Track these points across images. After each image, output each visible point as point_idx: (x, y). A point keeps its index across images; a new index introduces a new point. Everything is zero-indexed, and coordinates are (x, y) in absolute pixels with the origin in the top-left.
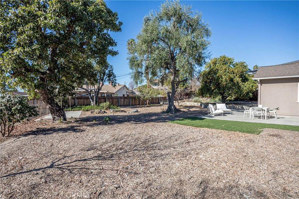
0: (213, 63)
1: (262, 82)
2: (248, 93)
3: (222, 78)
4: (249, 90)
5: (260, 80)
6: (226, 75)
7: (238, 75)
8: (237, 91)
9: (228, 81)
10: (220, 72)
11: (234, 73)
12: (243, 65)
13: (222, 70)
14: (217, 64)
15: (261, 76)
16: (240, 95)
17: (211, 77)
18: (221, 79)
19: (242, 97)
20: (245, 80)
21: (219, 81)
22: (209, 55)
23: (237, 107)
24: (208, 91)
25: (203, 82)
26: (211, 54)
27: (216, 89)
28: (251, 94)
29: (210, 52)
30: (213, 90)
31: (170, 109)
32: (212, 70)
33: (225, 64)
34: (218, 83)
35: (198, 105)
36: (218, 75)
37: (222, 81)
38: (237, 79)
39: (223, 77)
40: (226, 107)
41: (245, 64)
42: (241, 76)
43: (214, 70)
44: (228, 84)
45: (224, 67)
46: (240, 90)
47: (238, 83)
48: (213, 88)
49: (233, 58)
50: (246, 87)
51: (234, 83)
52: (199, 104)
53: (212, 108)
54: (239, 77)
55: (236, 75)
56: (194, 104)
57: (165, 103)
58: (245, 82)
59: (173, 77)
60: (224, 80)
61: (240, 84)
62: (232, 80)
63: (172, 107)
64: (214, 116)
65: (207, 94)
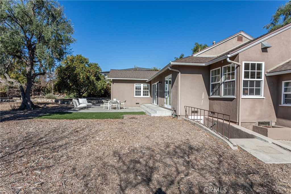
0: (71, 60)
1: (114, 81)
2: (100, 90)
3: (80, 76)
4: (101, 88)
5: (113, 80)
6: (83, 73)
7: (93, 75)
8: (93, 88)
9: (85, 79)
10: (78, 70)
11: (90, 72)
12: (96, 66)
13: (79, 68)
14: (75, 62)
15: (113, 77)
16: (95, 92)
17: (68, 73)
18: (78, 76)
19: (96, 94)
20: (98, 79)
21: (77, 78)
22: (71, 51)
23: (93, 102)
24: (65, 87)
25: (59, 78)
26: (72, 51)
27: (73, 85)
28: (103, 91)
29: (71, 49)
30: (71, 86)
31: (25, 106)
32: (69, 66)
33: (82, 62)
34: (76, 79)
35: (52, 101)
36: (75, 72)
37: (80, 78)
38: (93, 78)
39: (81, 74)
40: (87, 102)
41: (98, 66)
42: (95, 76)
43: (71, 67)
44: (85, 81)
45: (81, 66)
46: (94, 87)
47: (93, 81)
48: (71, 85)
49: (88, 59)
50: (99, 85)
51: (90, 81)
52: (54, 101)
53: (76, 102)
54: (94, 76)
55: (92, 74)
56: (48, 100)
57: (4, 100)
58: (98, 81)
59: (29, 68)
60: (82, 76)
61: (95, 82)
62: (88, 78)
63: (29, 103)
64: (79, 110)
65: (65, 90)
